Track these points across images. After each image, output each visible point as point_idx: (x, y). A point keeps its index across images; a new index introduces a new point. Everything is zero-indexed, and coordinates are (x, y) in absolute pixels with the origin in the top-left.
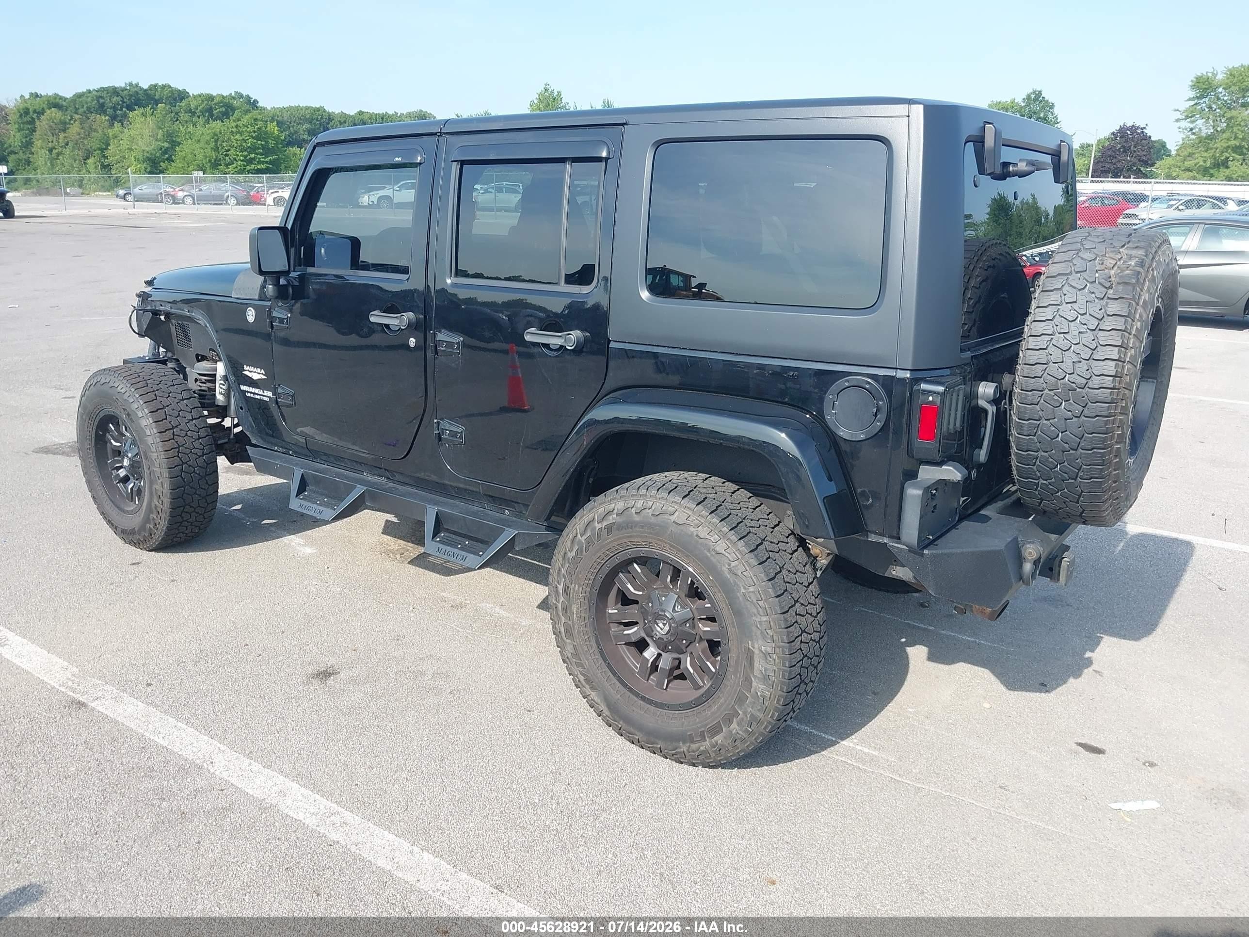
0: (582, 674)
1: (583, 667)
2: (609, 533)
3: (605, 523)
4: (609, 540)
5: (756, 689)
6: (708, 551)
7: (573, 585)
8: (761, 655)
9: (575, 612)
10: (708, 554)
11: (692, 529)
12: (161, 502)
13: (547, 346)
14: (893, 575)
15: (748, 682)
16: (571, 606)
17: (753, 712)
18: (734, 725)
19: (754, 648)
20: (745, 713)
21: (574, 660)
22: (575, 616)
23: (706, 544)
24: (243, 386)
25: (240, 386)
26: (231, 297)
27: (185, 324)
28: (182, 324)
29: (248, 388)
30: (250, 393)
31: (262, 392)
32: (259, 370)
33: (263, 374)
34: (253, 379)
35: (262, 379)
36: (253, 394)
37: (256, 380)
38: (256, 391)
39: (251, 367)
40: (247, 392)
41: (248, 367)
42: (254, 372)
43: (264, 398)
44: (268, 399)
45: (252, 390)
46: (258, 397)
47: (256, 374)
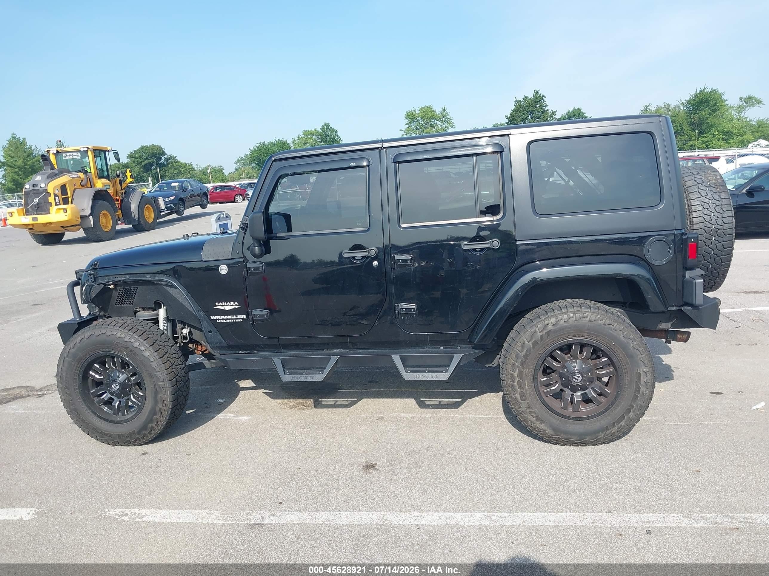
0: (533, 417)
1: (534, 412)
2: (548, 336)
3: (544, 332)
4: (548, 340)
5: (642, 391)
6: (611, 330)
7: (525, 370)
8: (644, 373)
9: (526, 384)
10: (611, 332)
11: (600, 322)
12: (164, 405)
13: (475, 250)
14: (661, 328)
15: (638, 390)
16: (524, 382)
17: (641, 404)
18: (631, 413)
19: (640, 371)
20: (637, 406)
21: (528, 411)
22: (527, 386)
23: (609, 328)
24: (214, 317)
25: (211, 317)
26: (202, 260)
27: (134, 288)
28: (128, 289)
29: (220, 317)
30: (222, 319)
31: (235, 317)
32: (232, 303)
33: (236, 305)
34: (225, 310)
35: (236, 308)
36: (226, 320)
37: (229, 310)
38: (229, 317)
39: (223, 303)
40: (219, 319)
41: (221, 303)
42: (227, 305)
43: (238, 321)
44: (242, 320)
45: (224, 317)
46: (231, 321)
47: (229, 306)
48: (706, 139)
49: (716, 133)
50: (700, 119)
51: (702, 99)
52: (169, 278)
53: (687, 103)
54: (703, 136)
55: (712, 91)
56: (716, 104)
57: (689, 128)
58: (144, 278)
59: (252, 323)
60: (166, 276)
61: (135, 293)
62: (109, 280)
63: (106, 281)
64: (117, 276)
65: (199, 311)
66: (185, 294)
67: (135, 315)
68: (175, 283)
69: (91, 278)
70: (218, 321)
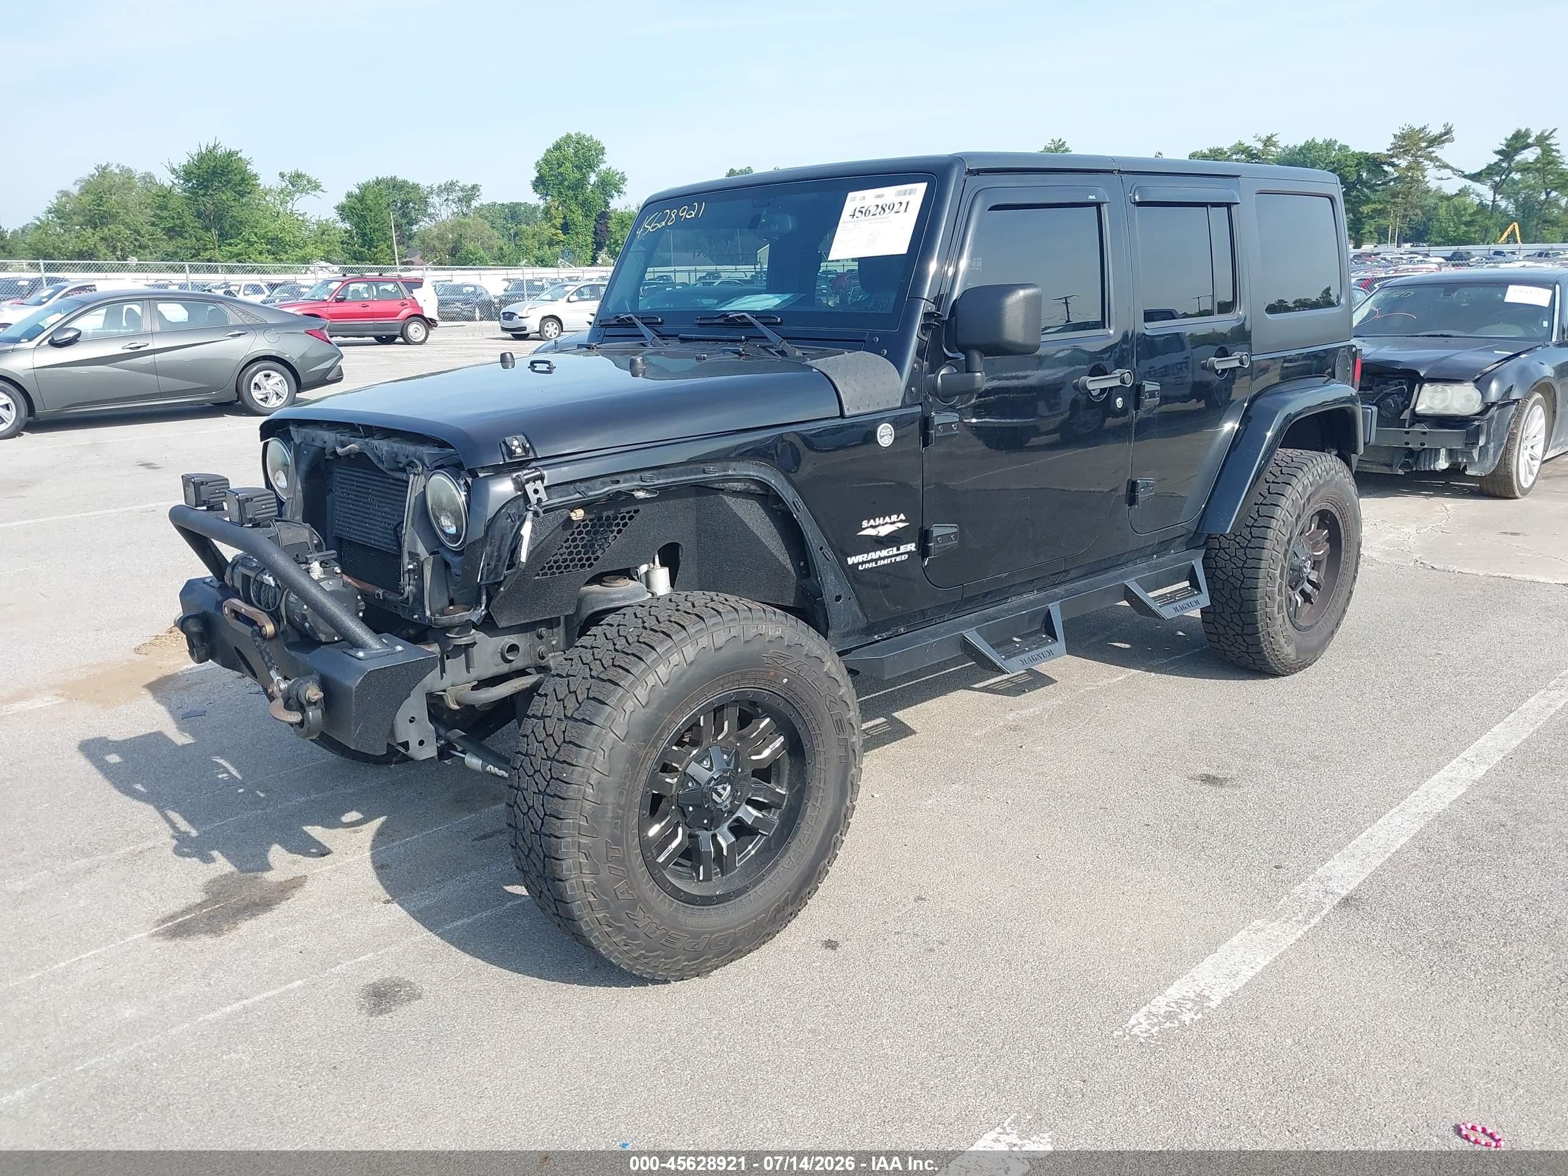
24: (853, 558)
25: (849, 559)
26: (842, 415)
27: (628, 513)
28: (608, 518)
29: (866, 555)
30: (869, 562)
31: (894, 551)
32: (894, 518)
33: (901, 521)
34: (880, 537)
35: (900, 529)
36: (876, 561)
37: (886, 536)
38: (884, 553)
39: (877, 519)
40: (863, 563)
41: (872, 521)
42: (883, 525)
43: (898, 559)
44: (907, 556)
45: (874, 555)
46: (886, 562)
47: (888, 525)
48: (235, 250)
49: (254, 239)
50: (217, 207)
51: (215, 167)
52: (762, 469)
53: (185, 171)
54: (228, 241)
55: (230, 154)
56: (243, 179)
57: (196, 224)
58: (697, 477)
59: (923, 560)
60: (756, 464)
61: (621, 527)
62: (590, 493)
63: (578, 495)
64: (617, 478)
65: (821, 549)
66: (793, 509)
67: (581, 601)
68: (776, 481)
69: (536, 491)
70: (860, 568)
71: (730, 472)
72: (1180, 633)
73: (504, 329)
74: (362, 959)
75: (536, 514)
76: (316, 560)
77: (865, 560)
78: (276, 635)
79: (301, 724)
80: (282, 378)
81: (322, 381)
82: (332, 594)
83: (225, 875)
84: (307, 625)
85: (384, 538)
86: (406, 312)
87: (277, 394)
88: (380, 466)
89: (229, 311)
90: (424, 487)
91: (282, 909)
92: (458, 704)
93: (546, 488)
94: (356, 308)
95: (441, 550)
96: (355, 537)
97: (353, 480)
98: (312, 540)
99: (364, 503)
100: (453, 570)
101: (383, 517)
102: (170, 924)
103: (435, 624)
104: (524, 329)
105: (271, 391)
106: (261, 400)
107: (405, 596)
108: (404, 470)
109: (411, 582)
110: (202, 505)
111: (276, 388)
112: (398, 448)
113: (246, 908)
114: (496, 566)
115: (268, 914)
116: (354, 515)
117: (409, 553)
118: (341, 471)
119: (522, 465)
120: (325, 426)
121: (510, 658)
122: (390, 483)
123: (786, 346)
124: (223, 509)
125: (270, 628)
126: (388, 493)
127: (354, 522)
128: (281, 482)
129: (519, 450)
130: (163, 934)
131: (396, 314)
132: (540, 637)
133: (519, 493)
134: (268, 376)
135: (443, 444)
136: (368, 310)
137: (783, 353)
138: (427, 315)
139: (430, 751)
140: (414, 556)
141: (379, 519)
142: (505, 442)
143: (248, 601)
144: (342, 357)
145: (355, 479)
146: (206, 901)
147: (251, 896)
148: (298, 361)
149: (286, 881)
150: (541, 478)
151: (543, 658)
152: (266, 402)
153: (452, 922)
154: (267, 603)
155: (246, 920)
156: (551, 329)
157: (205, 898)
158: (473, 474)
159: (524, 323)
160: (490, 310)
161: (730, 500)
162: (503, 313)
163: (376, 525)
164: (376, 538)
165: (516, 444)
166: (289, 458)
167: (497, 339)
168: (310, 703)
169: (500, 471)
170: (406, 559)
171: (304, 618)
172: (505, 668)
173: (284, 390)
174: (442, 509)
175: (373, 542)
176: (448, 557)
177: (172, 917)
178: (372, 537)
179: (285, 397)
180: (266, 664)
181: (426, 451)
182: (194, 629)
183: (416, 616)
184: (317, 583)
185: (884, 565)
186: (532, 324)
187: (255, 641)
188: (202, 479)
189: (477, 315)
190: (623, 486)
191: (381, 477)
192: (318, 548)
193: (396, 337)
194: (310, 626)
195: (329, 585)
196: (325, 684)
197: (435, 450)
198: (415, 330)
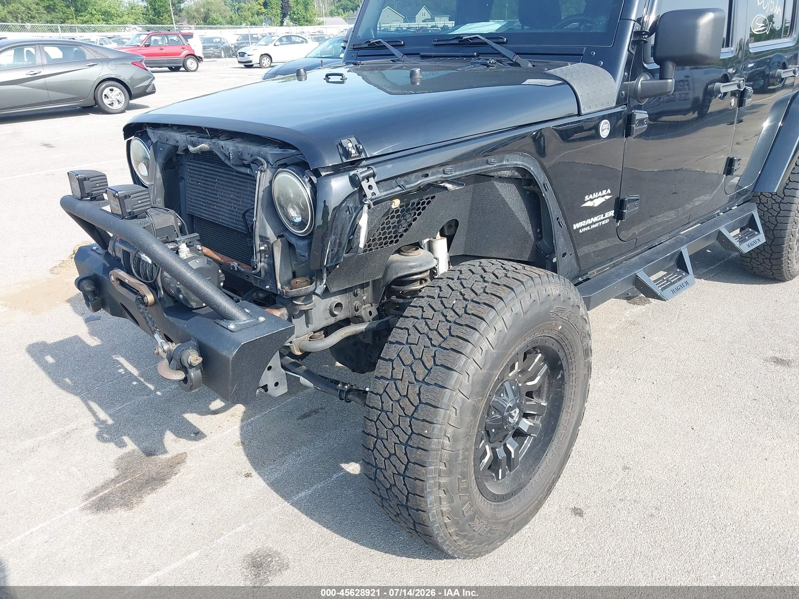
25: (574, 225)
26: (579, 114)
27: (427, 199)
28: (414, 203)
29: (584, 222)
30: (586, 226)
31: (602, 217)
32: (604, 192)
33: (608, 194)
34: (594, 207)
35: (607, 200)
36: (589, 225)
37: (598, 206)
38: (595, 219)
39: (594, 194)
40: (583, 227)
41: (591, 195)
42: (598, 198)
43: (603, 223)
44: (608, 220)
45: (589, 221)
46: (596, 225)
47: (600, 198)
48: (84, 19)
49: (94, 12)
52: (526, 158)
54: (80, 14)
57: (62, 4)
58: (482, 168)
59: (617, 222)
60: (522, 155)
61: (421, 211)
62: (407, 186)
63: (398, 189)
64: (427, 172)
65: (558, 219)
66: (543, 189)
67: (387, 268)
68: (534, 168)
69: (370, 187)
70: (580, 232)
71: (504, 163)
72: (708, 251)
73: (240, 62)
74: (238, 529)
75: (369, 207)
76: (183, 242)
77: (584, 225)
78: (155, 303)
79: (185, 380)
80: (120, 91)
81: (144, 93)
82: (200, 271)
83: (129, 453)
84: (181, 296)
85: (231, 218)
86: (185, 52)
87: (118, 101)
88: (227, 162)
89: (85, 51)
90: (271, 182)
91: (173, 482)
92: (301, 351)
93: (377, 183)
94: (156, 50)
95: (286, 234)
96: (205, 216)
97: (201, 172)
98: (177, 223)
99: (211, 189)
100: (298, 251)
101: (229, 202)
102: (94, 498)
103: (286, 296)
104: (251, 62)
105: (115, 99)
106: (109, 104)
107: (258, 270)
108: (248, 166)
109: (263, 259)
110: (87, 197)
111: (117, 97)
112: (242, 148)
113: (147, 482)
114: (338, 250)
115: (164, 488)
116: (203, 198)
117: (260, 236)
118: (191, 164)
119: (355, 164)
120: (175, 128)
121: (336, 313)
122: (233, 175)
123: (517, 59)
124: (104, 199)
125: (150, 298)
126: (233, 183)
127: (203, 204)
128: (142, 171)
129: (353, 151)
130: (90, 508)
131: (179, 54)
132: (356, 295)
133: (356, 189)
134: (112, 90)
135: (284, 145)
136: (164, 51)
137: (516, 64)
138: (197, 54)
139: (283, 389)
140: (264, 239)
141: (226, 203)
142: (341, 144)
143: (129, 272)
144: (154, 78)
145: (203, 170)
146: (118, 476)
147: (149, 471)
148: (129, 81)
149: (172, 458)
150: (374, 175)
151: (357, 310)
152: (112, 106)
153: (297, 493)
154: (146, 274)
155: (149, 494)
156: (266, 61)
157: (117, 473)
158: (317, 173)
159: (251, 58)
160: (230, 52)
161: (498, 185)
162: (239, 53)
163: (224, 208)
164: (224, 218)
165: (350, 145)
166: (149, 154)
167: (236, 68)
168: (191, 366)
169: (337, 170)
170: (258, 241)
171: (179, 291)
172: (332, 320)
173: (122, 98)
174: (289, 200)
175: (221, 220)
176: (293, 240)
177: (95, 492)
178: (220, 216)
179: (123, 103)
180: (151, 329)
181: (270, 151)
182: (89, 288)
183: (267, 287)
184: (185, 262)
185: (595, 228)
186: (255, 60)
187: (140, 308)
188: (84, 176)
189: (223, 55)
190: (431, 179)
191: (225, 170)
192: (182, 232)
193: (180, 67)
194: (184, 297)
195: (195, 264)
196: (203, 350)
197: (278, 151)
198: (191, 63)
